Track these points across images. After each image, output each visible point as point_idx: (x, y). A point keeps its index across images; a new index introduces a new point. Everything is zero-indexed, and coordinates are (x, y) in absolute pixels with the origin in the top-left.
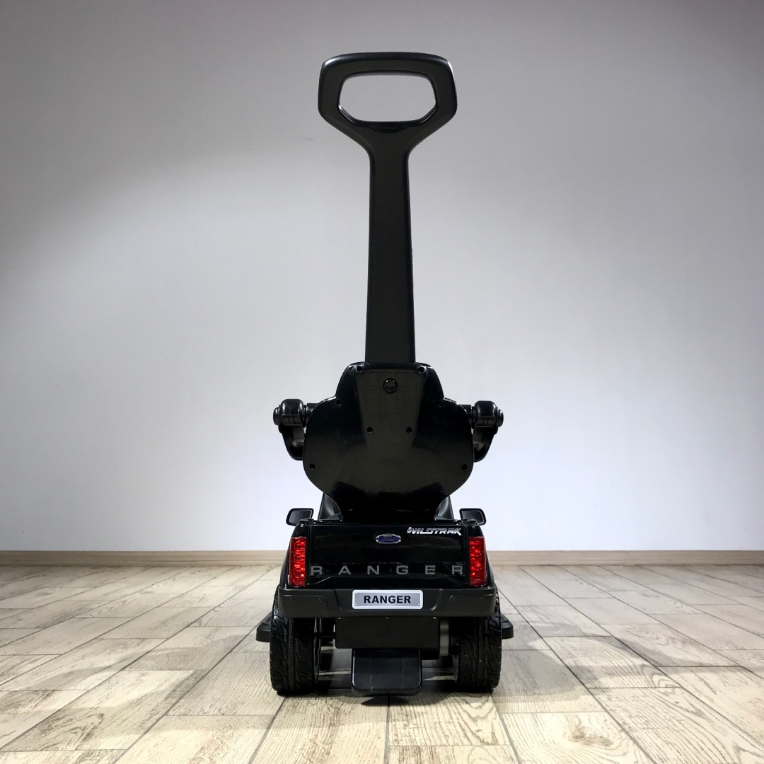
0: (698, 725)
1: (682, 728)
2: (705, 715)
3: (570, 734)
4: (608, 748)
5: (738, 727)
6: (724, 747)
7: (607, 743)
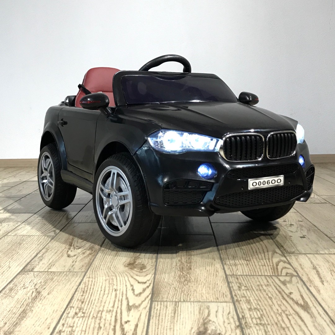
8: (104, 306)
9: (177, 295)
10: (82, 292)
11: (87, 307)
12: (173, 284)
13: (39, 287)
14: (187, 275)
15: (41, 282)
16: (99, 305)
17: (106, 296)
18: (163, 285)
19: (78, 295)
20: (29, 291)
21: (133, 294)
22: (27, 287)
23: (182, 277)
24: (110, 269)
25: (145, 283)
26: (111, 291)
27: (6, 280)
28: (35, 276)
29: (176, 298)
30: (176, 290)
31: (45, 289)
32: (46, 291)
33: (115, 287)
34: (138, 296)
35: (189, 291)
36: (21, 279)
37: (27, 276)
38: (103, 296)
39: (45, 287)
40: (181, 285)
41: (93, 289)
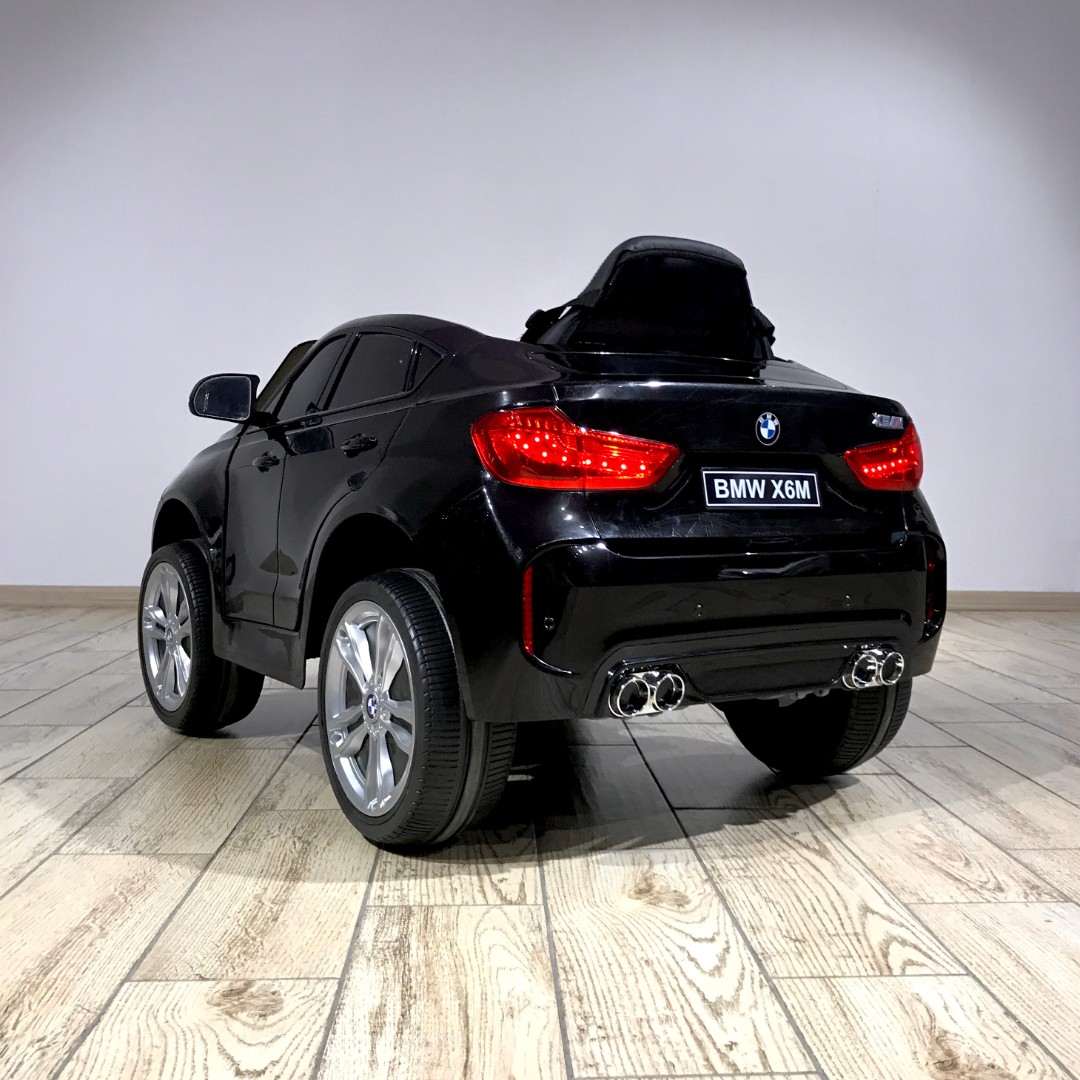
0: (818, 870)
1: (794, 876)
2: (830, 854)
3: (633, 885)
4: (682, 909)
5: (873, 873)
6: (846, 908)
7: (681, 901)
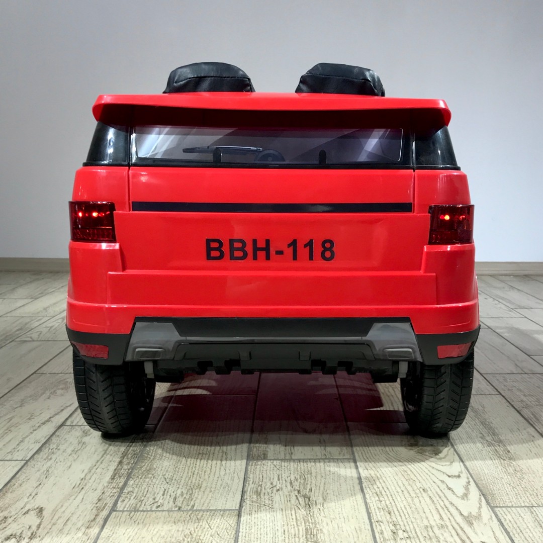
8: (427, 518)
9: (522, 496)
10: (375, 495)
11: (403, 521)
12: (503, 478)
13: (300, 488)
14: (512, 463)
15: (296, 479)
16: (416, 516)
17: (416, 500)
18: (489, 480)
19: (372, 501)
20: (290, 495)
21: (455, 496)
22: (282, 489)
23: (506, 465)
24: (389, 454)
25: (459, 476)
26: (418, 491)
27: (236, 475)
28: (278, 467)
29: (524, 502)
30: (513, 487)
31: (311, 490)
32: (317, 494)
33: (419, 485)
34: (465, 499)
35: (535, 489)
36: (259, 474)
37: (265, 467)
38: (413, 501)
39: (309, 487)
40: (514, 478)
41: (388, 488)
